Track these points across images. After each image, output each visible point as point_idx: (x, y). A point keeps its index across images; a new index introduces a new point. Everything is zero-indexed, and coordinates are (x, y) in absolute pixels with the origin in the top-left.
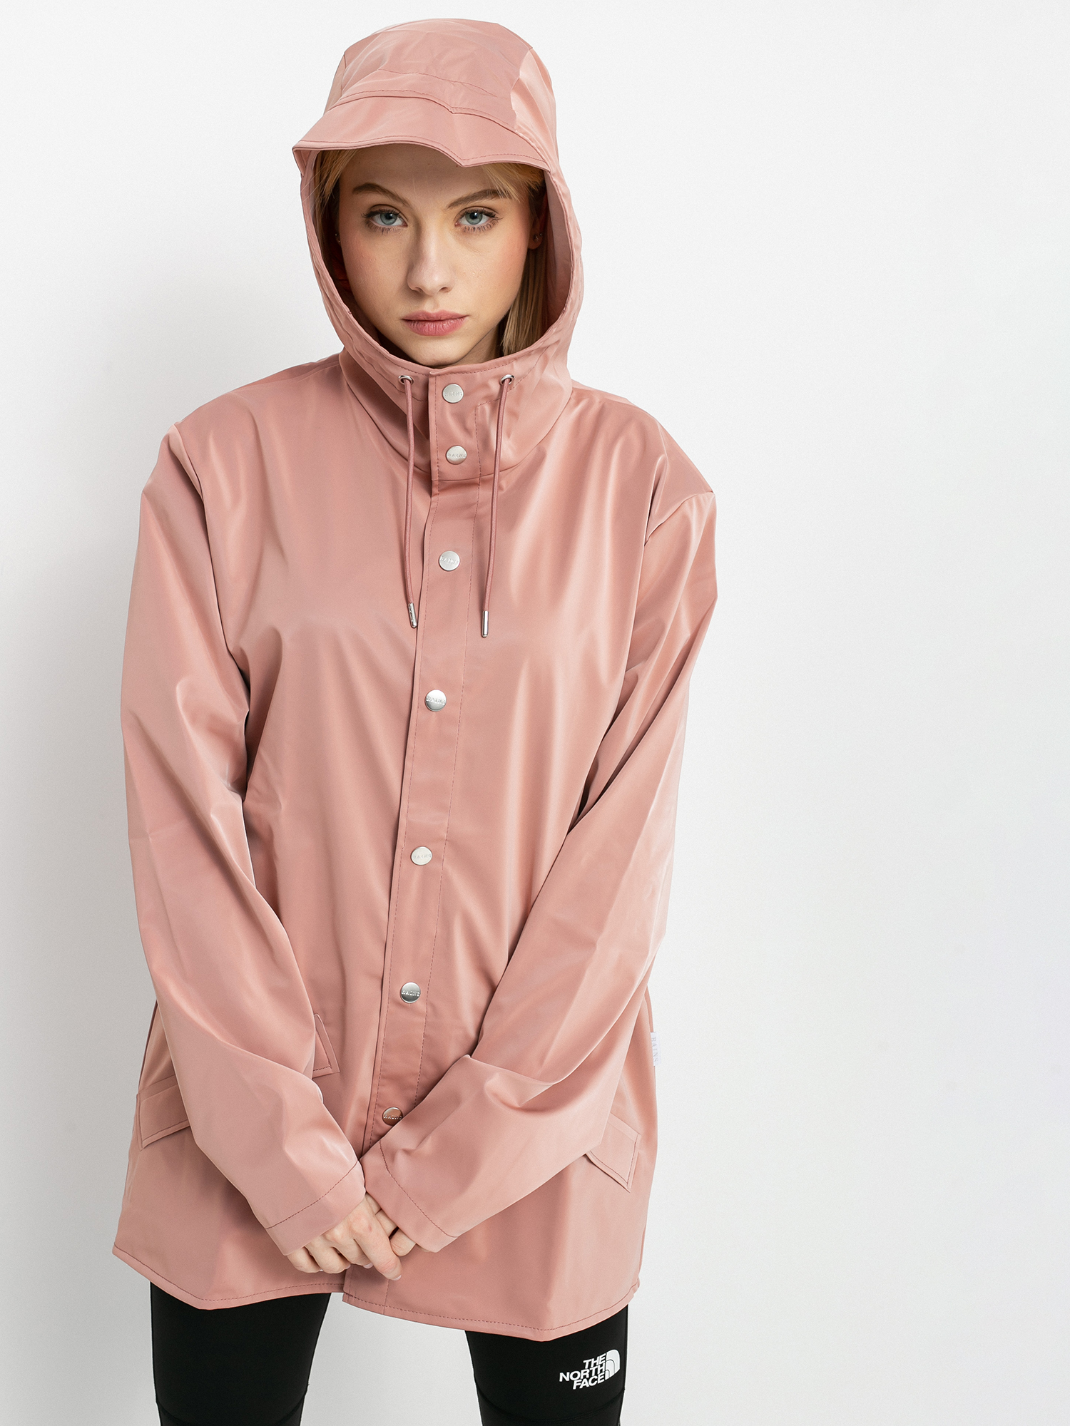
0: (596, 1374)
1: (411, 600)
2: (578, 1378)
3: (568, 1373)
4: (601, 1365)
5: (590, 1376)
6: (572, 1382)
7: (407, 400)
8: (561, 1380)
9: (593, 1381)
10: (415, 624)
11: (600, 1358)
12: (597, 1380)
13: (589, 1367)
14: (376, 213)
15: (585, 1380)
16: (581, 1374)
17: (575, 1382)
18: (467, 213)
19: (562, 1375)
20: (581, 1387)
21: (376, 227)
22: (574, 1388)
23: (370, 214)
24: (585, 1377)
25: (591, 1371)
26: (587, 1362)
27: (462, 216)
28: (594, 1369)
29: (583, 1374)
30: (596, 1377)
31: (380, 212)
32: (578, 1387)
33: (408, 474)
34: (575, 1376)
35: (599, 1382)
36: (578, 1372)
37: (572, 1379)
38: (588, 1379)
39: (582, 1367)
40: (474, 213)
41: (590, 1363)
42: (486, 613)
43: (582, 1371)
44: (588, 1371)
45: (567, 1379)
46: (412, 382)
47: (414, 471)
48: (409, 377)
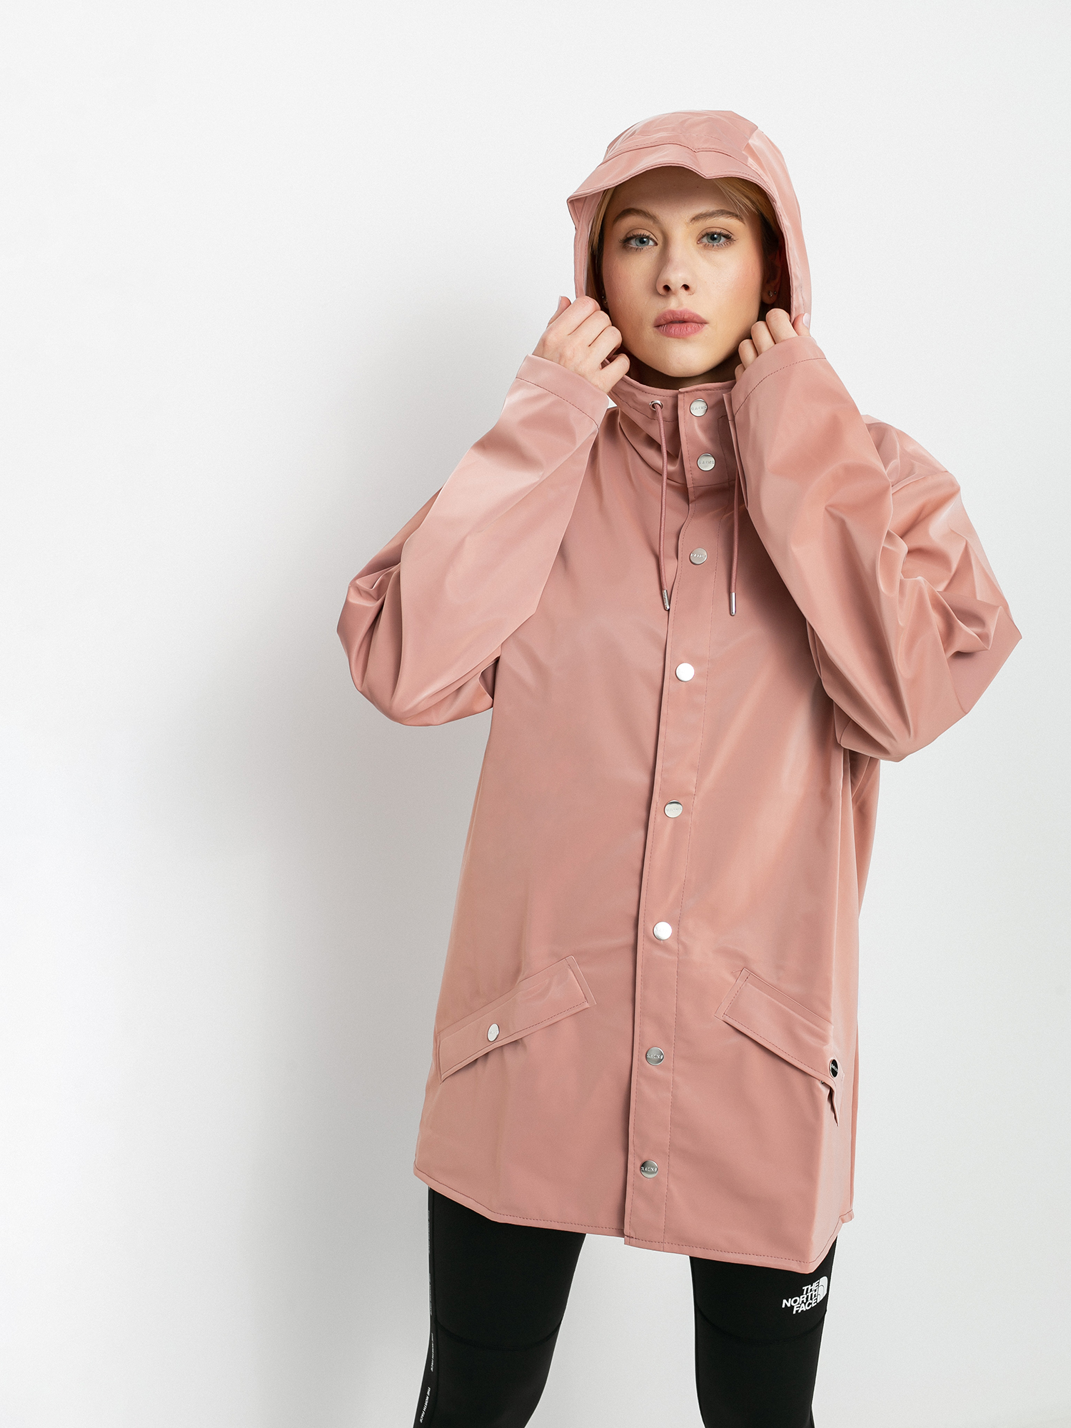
0: (811, 1299)
1: (665, 587)
2: (797, 1303)
3: (790, 1300)
4: (815, 1291)
5: (807, 1300)
6: (792, 1307)
7: (659, 424)
8: (783, 1306)
9: (808, 1306)
10: (668, 607)
11: (815, 1284)
12: (811, 1304)
13: (807, 1292)
14: (631, 238)
15: (803, 1304)
16: (799, 1300)
17: (795, 1307)
18: (707, 234)
19: (785, 1301)
20: (799, 1311)
21: (632, 248)
22: (794, 1312)
23: (627, 240)
24: (803, 1301)
25: (808, 1296)
26: (805, 1288)
27: (703, 236)
28: (809, 1294)
29: (801, 1300)
30: (811, 1301)
31: (634, 237)
32: (797, 1311)
33: (662, 487)
34: (795, 1301)
35: (813, 1305)
36: (797, 1298)
37: (793, 1304)
38: (805, 1304)
39: (800, 1293)
40: (713, 235)
41: (808, 1289)
42: (734, 594)
43: (801, 1297)
44: (806, 1296)
45: (789, 1305)
46: (661, 407)
47: (667, 484)
48: (659, 402)
